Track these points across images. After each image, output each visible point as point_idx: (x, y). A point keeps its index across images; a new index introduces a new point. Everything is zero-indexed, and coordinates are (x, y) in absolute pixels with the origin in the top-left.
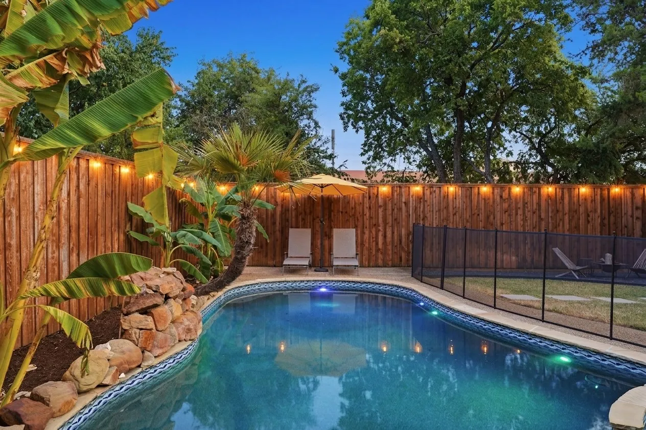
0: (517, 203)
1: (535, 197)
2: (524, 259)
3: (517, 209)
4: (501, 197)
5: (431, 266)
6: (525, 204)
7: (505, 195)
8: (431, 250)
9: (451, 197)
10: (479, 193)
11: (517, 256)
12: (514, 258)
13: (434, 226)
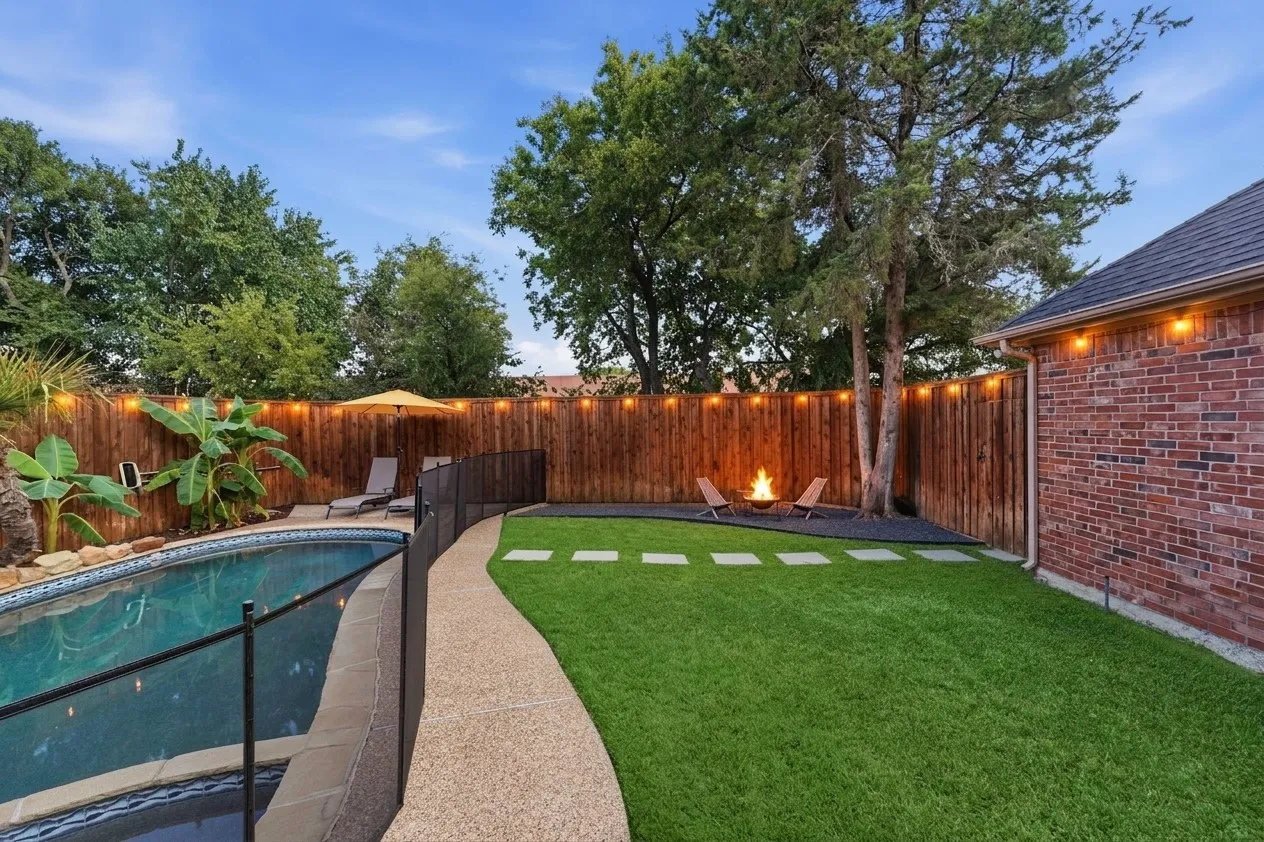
0: (671, 419)
1: (695, 410)
2: (681, 491)
3: (671, 427)
4: (650, 411)
5: (563, 500)
6: (681, 419)
7: (655, 410)
8: (562, 482)
9: (585, 411)
10: (621, 409)
11: (671, 486)
12: (668, 490)
13: (498, 451)
